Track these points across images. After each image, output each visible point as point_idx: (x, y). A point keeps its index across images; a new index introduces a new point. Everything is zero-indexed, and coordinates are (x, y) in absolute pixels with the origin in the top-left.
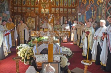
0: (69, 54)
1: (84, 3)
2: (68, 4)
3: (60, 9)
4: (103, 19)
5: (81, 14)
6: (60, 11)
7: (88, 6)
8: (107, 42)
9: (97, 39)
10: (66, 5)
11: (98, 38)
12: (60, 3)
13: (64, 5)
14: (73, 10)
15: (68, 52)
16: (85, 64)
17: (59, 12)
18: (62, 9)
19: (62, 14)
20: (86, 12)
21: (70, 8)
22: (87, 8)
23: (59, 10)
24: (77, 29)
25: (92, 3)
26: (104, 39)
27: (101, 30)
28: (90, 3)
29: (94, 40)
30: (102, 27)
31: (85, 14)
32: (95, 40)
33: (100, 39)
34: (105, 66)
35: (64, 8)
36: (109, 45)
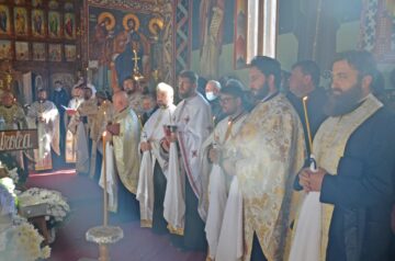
0: (55, 213)
1: (108, 27)
2: (46, 26)
3: (17, 43)
4: (167, 83)
5: (100, 64)
6: (18, 50)
7: (122, 37)
8: (179, 156)
9: (150, 148)
10: (39, 31)
11: (152, 144)
12: (15, 22)
13: (30, 30)
14: (70, 48)
15: (54, 206)
16: (97, 240)
17: (14, 55)
18: (25, 44)
19: (25, 63)
20: (115, 57)
21: (55, 42)
22: (118, 42)
23: (13, 48)
24: (85, 120)
25: (133, 28)
26: (168, 145)
27: (160, 119)
28: (127, 28)
29: (142, 152)
30: (165, 106)
31: (112, 64)
32: (146, 153)
33: (158, 146)
34: (182, 233)
35: (30, 40)
36: (187, 165)
